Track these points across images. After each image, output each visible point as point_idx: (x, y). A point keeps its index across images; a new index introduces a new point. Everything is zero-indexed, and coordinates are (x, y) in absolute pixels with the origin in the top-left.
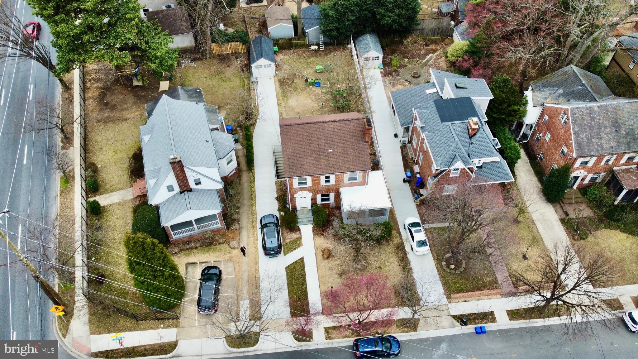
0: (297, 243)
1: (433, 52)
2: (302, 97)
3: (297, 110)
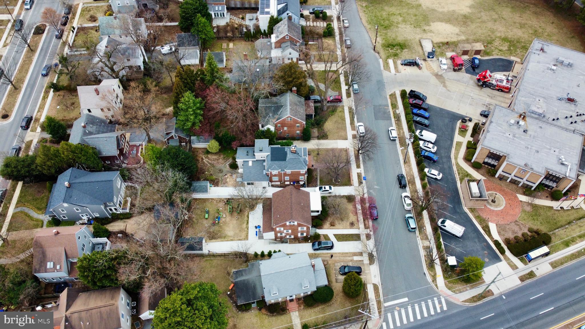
1: (202, 159)
2: (227, 229)
3: (237, 231)
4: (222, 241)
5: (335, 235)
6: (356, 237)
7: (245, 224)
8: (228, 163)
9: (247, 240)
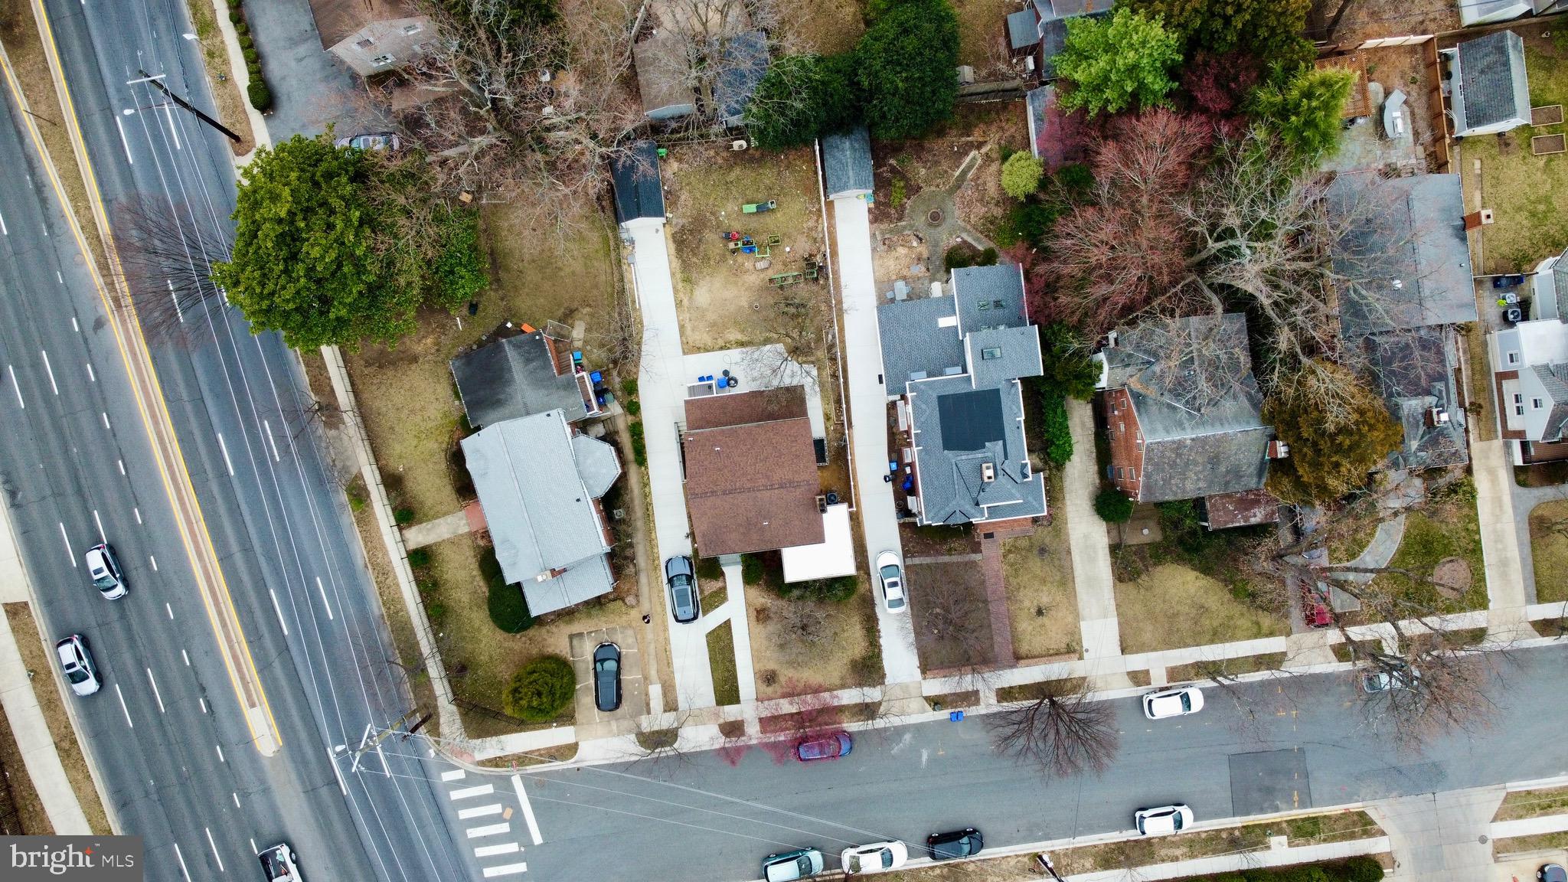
0: (719, 597)
1: (979, 146)
2: (718, 281)
3: (711, 316)
4: (673, 275)
5: (727, 624)
6: (727, 692)
7: (740, 337)
8: (969, 240)
9: (684, 353)
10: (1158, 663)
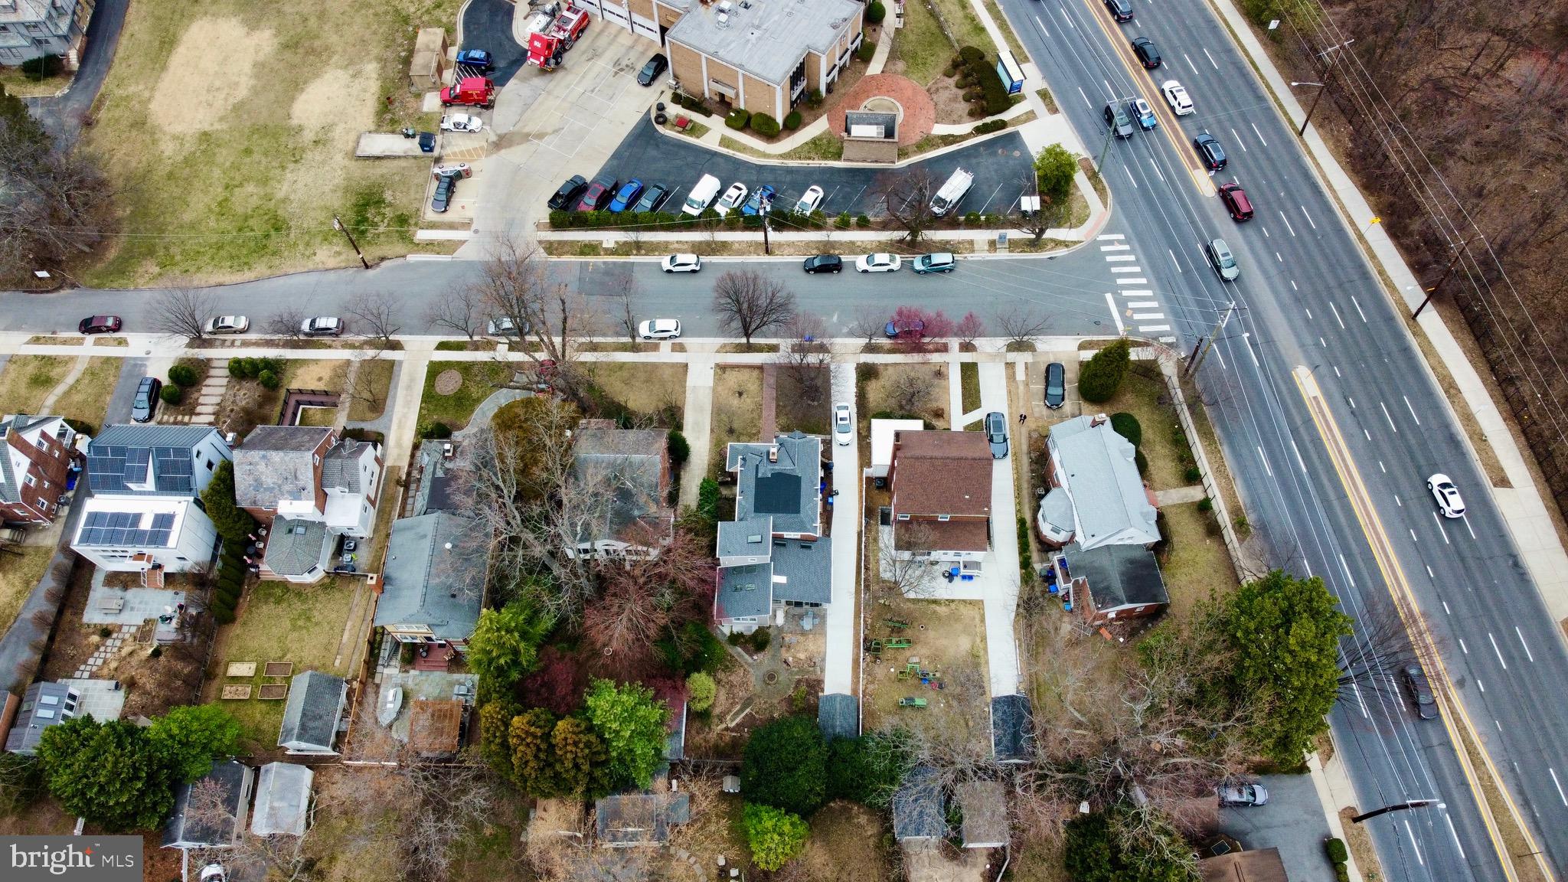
0: (969, 429)
1: (727, 729)
2: (951, 652)
3: (959, 627)
4: (987, 662)
5: (965, 411)
6: (969, 371)
7: (938, 608)
8: (747, 656)
9: (982, 601)
10: (665, 355)
